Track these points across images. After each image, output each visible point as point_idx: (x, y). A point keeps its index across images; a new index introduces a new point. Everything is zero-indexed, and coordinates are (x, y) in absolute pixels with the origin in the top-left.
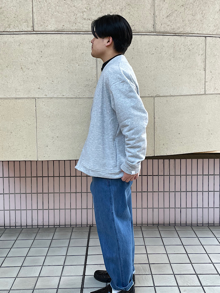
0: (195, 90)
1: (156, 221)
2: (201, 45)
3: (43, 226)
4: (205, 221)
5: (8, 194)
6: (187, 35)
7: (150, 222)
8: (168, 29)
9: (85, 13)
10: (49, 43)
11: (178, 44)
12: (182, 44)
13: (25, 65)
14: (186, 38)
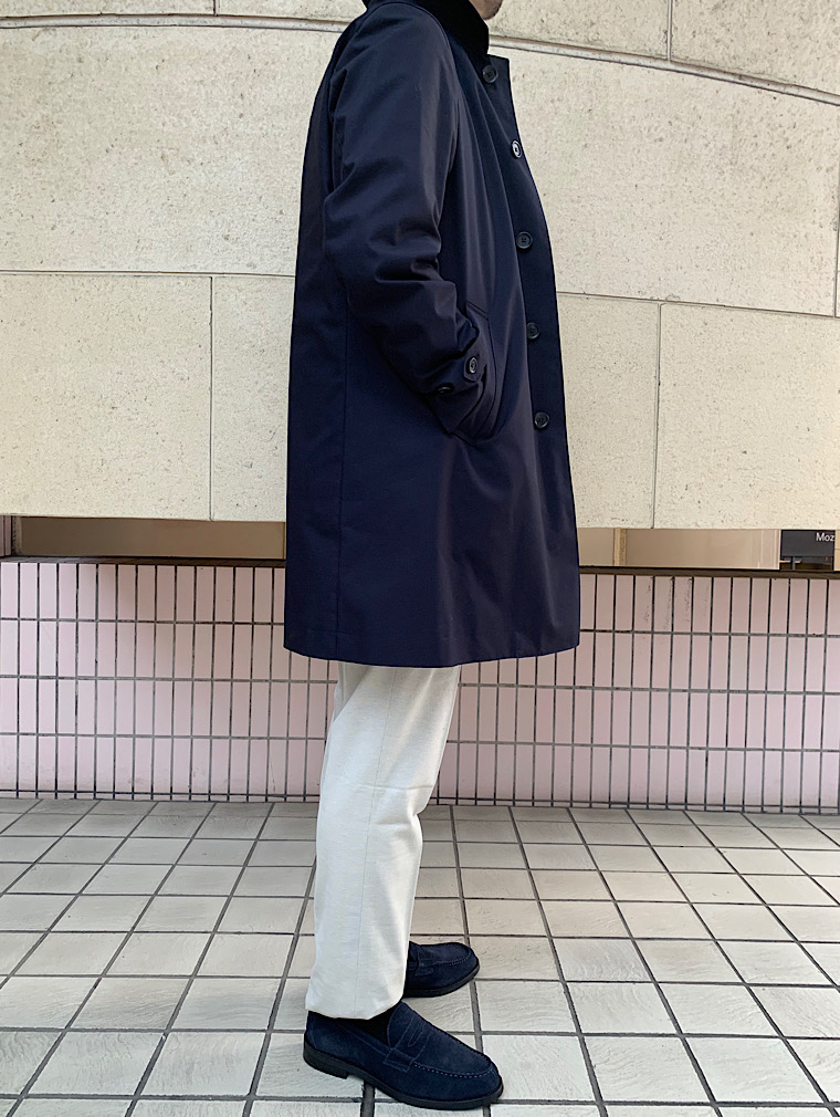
2: (825, 133)
3: (228, 795)
6: (782, 89)
8: (717, 56)
10: (273, 63)
11: (751, 117)
12: (762, 119)
13: (175, 144)
14: (777, 101)
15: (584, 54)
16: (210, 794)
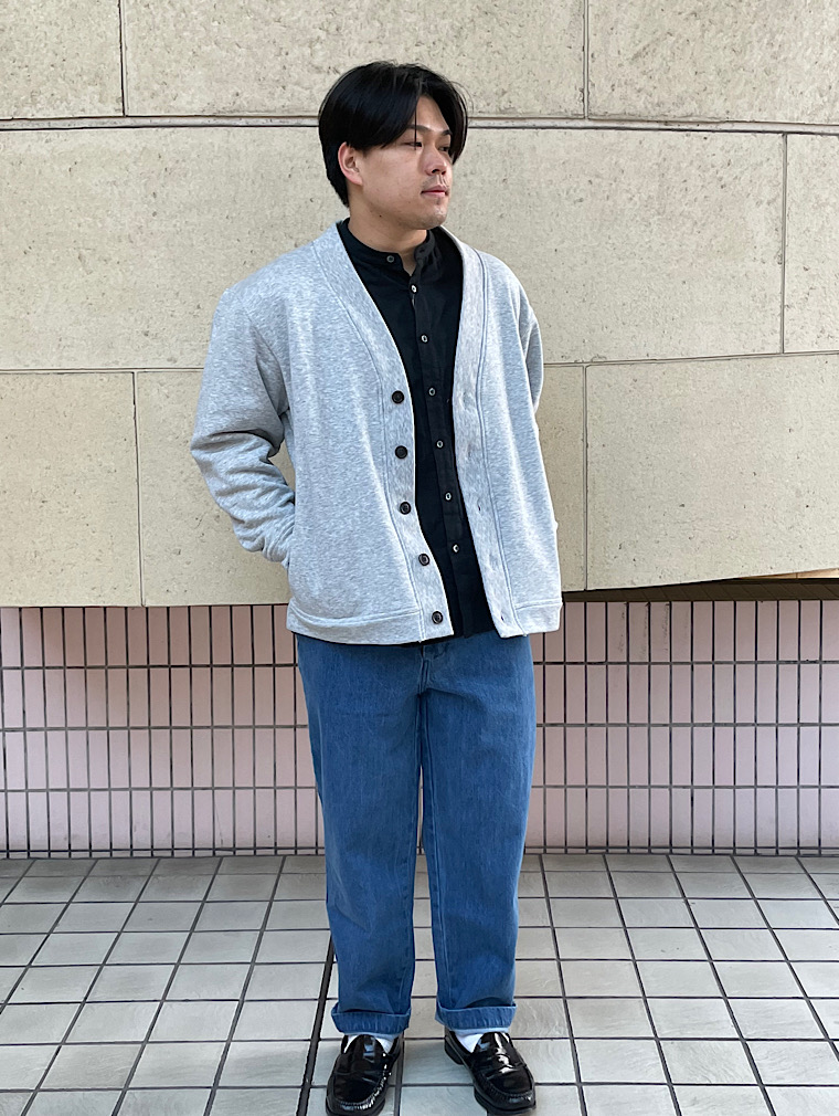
0: (743, 336)
1: (597, 837)
2: (765, 165)
3: (173, 849)
4: (787, 838)
5: (41, 729)
6: (713, 127)
7: (576, 837)
8: (639, 105)
9: (318, 46)
10: (184, 161)
11: (679, 163)
12: (691, 163)
13: (91, 244)
14: (708, 141)
15: (497, 123)
16: (152, 849)
